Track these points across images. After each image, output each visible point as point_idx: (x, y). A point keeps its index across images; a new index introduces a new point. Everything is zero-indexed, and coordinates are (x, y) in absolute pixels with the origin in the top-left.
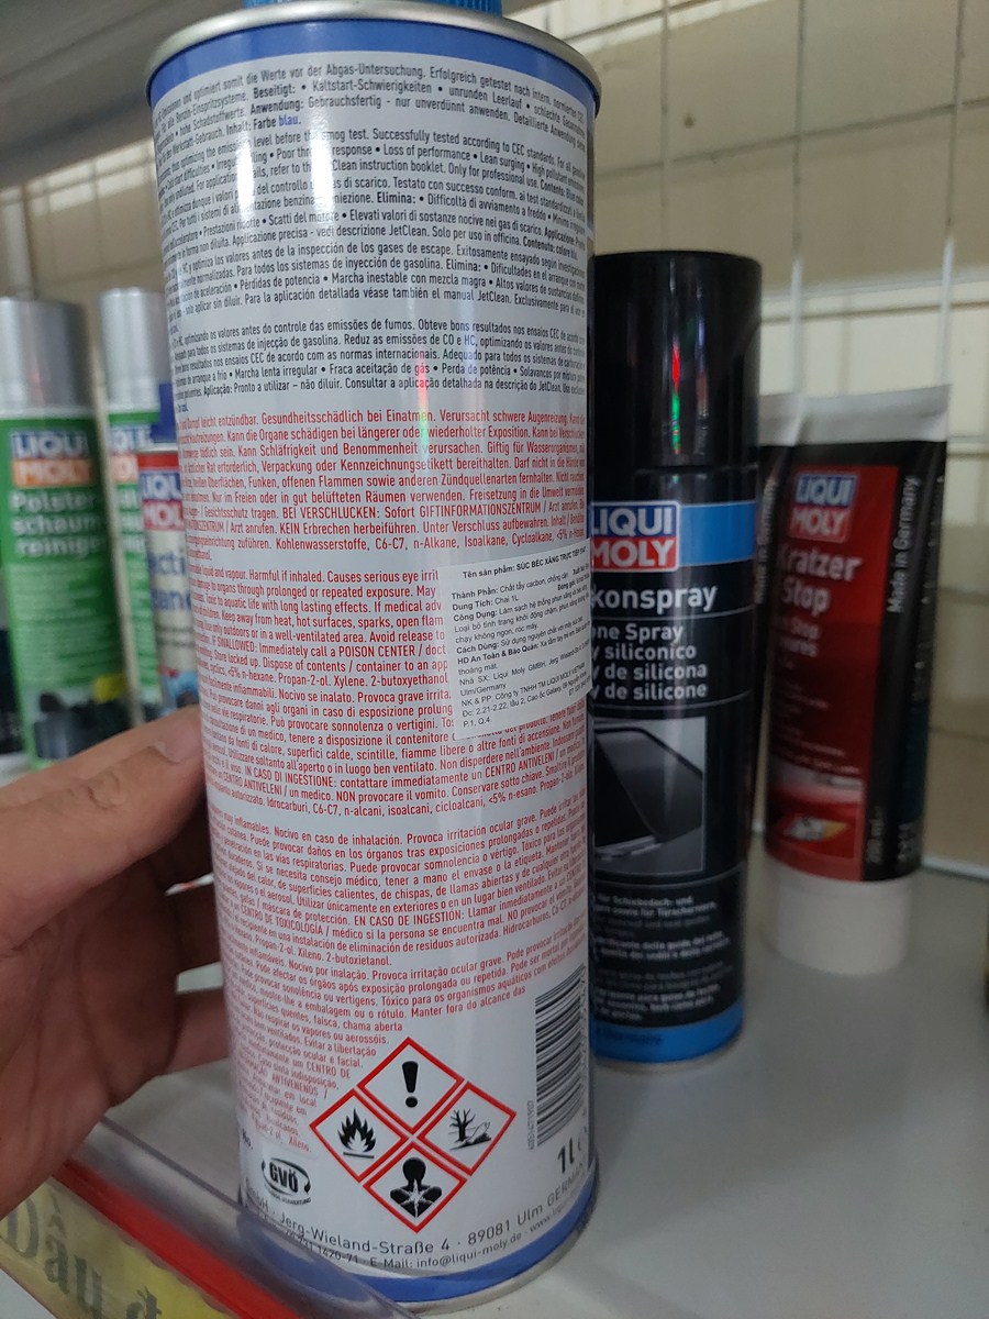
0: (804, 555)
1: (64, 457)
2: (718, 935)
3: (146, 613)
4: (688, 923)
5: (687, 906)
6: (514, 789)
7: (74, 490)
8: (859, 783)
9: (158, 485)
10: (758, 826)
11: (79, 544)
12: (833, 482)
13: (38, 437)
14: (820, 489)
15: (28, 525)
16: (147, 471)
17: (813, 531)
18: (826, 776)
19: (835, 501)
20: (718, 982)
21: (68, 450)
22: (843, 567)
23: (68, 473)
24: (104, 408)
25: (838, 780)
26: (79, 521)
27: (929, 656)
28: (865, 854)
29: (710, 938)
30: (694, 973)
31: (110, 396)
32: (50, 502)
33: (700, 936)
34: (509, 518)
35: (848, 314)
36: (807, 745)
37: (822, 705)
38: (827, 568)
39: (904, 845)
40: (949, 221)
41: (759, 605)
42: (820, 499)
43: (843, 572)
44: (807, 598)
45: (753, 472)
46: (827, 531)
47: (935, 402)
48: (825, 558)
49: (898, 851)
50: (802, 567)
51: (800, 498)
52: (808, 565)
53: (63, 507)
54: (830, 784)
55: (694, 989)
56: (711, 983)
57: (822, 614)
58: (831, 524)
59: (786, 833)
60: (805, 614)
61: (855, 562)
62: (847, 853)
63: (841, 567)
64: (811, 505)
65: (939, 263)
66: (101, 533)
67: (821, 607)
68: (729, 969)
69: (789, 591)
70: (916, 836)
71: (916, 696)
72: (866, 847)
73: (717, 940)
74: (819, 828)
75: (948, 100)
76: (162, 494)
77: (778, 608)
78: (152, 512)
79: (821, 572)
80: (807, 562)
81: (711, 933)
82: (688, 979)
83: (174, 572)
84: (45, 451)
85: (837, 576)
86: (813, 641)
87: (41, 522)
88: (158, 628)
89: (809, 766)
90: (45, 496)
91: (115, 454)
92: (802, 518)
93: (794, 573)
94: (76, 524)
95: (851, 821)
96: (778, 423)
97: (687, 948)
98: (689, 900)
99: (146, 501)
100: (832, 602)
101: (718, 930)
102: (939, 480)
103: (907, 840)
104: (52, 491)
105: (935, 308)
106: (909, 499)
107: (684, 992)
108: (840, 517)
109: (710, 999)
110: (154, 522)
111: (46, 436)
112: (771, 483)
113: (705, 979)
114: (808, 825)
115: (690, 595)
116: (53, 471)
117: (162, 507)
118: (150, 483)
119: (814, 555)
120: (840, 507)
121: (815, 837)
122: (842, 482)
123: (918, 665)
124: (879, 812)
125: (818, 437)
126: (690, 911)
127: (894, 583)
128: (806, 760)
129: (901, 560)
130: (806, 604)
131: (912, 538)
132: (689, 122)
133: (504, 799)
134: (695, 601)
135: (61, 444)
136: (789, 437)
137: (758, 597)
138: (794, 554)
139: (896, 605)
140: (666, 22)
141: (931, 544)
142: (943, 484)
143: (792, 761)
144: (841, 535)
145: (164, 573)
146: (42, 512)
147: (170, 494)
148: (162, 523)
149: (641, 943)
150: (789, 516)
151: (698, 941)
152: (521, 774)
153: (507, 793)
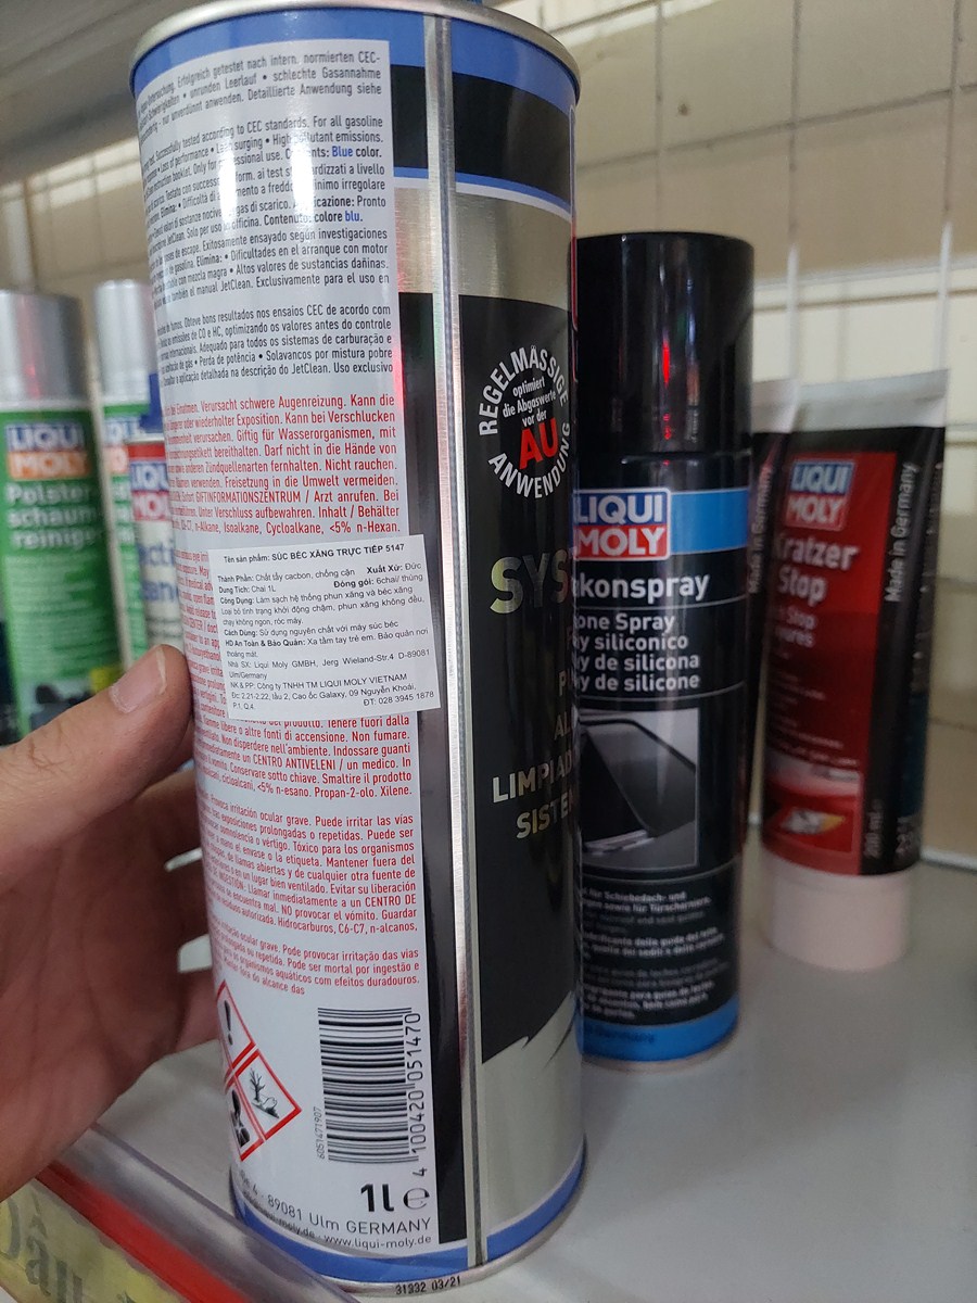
0: (800, 544)
1: (59, 449)
2: (713, 930)
3: (137, 605)
4: (681, 919)
5: (680, 902)
6: (283, 785)
7: (68, 482)
8: (856, 775)
9: (148, 475)
10: (755, 817)
11: (74, 536)
12: (829, 470)
13: (33, 429)
14: (817, 477)
15: (24, 517)
16: (138, 461)
17: (810, 519)
18: (823, 769)
19: (831, 489)
20: (713, 978)
21: (63, 441)
22: (840, 556)
23: (63, 465)
24: (99, 400)
25: (835, 773)
26: (74, 512)
27: (928, 646)
28: (863, 848)
29: (704, 934)
30: (688, 970)
31: (104, 389)
32: (45, 494)
33: (693, 932)
34: (262, 507)
35: (844, 302)
36: (805, 737)
37: (819, 696)
38: (824, 556)
39: (903, 838)
40: (947, 207)
41: (753, 595)
42: (816, 487)
43: (840, 561)
44: (803, 588)
45: (746, 459)
46: (823, 519)
47: (934, 388)
48: (821, 547)
49: (896, 844)
50: (798, 557)
51: (796, 486)
52: (804, 554)
53: (58, 500)
54: (827, 776)
55: (687, 986)
56: (706, 980)
57: (819, 603)
58: (828, 512)
59: (783, 825)
60: (801, 603)
61: (852, 550)
62: (845, 846)
63: (837, 556)
64: (807, 493)
65: (937, 250)
66: (97, 523)
67: (818, 596)
68: (723, 966)
69: (785, 579)
70: (915, 828)
71: (915, 686)
72: (864, 840)
73: (711, 936)
74: (816, 821)
75: (945, 85)
76: (152, 485)
77: (773, 597)
78: (142, 503)
79: (818, 561)
80: (803, 550)
81: (705, 929)
82: (681, 976)
83: (164, 563)
84: (40, 443)
85: (833, 565)
86: (810, 631)
87: (36, 514)
88: (149, 619)
89: (806, 758)
90: (40, 489)
91: (110, 446)
92: (798, 506)
93: (790, 562)
94: (70, 516)
95: (848, 814)
96: (772, 410)
97: (681, 945)
98: (683, 896)
99: (136, 492)
100: (830, 591)
101: (712, 926)
102: (938, 467)
103: (906, 833)
104: (48, 483)
105: (933, 295)
106: (907, 486)
107: (677, 989)
108: (837, 505)
109: (704, 996)
110: (144, 513)
111: (42, 428)
112: (766, 471)
113: (699, 977)
114: (804, 817)
115: (681, 584)
116: (48, 463)
117: (152, 497)
118: (140, 473)
119: (811, 544)
120: (836, 495)
121: (813, 831)
122: (839, 470)
123: (917, 655)
124: (878, 805)
125: (813, 424)
126: (683, 907)
127: (892, 572)
128: (803, 751)
129: (899, 548)
130: (803, 594)
131: (910, 526)
132: (684, 110)
133: (271, 790)
134: (687, 589)
135: (56, 436)
136: (784, 424)
137: (753, 586)
138: (790, 542)
139: (893, 595)
140: (660, 10)
141: (930, 532)
142: (941, 470)
143: (789, 753)
144: (838, 522)
145: (154, 563)
146: (37, 504)
147: (159, 485)
148: (151, 514)
149: (633, 939)
150: (783, 503)
151: (691, 938)
152: (289, 771)
153: (274, 784)
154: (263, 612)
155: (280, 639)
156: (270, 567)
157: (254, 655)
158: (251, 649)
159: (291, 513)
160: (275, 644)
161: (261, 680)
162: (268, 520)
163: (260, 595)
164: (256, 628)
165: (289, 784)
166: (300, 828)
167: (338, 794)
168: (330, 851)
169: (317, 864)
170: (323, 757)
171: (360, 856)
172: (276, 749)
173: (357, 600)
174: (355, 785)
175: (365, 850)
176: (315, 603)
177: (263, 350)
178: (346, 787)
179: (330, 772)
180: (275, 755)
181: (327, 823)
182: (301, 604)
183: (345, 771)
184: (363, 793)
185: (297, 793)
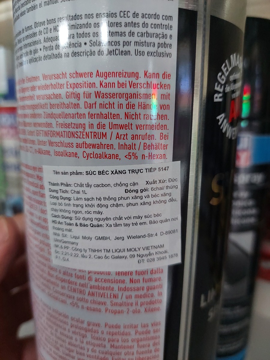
6: (86, 305)
34: (80, 141)
133: (78, 307)
152: (90, 298)
153: (80, 304)
154: (77, 206)
155: (88, 223)
156: (84, 179)
157: (70, 230)
158: (69, 227)
159: (100, 146)
160: (85, 226)
161: (74, 246)
162: (84, 149)
163: (76, 196)
164: (73, 215)
165: (89, 305)
166: (95, 328)
167: (120, 312)
168: (113, 341)
169: (105, 346)
170: (111, 292)
171: (130, 344)
172: (83, 285)
173: (139, 201)
174: (130, 307)
175: (133, 341)
176: (112, 202)
177: (87, 40)
178: (124, 308)
179: (115, 300)
180: (82, 288)
181: (112, 327)
182: (103, 202)
183: (124, 299)
184: (135, 312)
185: (94, 310)
